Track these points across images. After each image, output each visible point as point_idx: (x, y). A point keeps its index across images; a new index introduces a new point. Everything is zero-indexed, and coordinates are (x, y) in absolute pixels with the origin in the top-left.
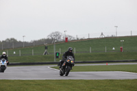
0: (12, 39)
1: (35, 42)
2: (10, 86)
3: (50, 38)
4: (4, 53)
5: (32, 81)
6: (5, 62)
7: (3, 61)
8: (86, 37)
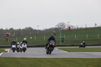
0: (29, 28)
1: (46, 30)
2: (28, 62)
3: (58, 27)
4: (25, 39)
5: (44, 59)
6: (26, 45)
7: (24, 45)
8: (84, 27)
